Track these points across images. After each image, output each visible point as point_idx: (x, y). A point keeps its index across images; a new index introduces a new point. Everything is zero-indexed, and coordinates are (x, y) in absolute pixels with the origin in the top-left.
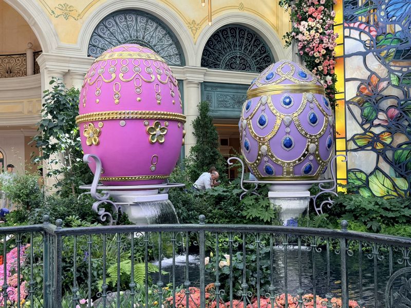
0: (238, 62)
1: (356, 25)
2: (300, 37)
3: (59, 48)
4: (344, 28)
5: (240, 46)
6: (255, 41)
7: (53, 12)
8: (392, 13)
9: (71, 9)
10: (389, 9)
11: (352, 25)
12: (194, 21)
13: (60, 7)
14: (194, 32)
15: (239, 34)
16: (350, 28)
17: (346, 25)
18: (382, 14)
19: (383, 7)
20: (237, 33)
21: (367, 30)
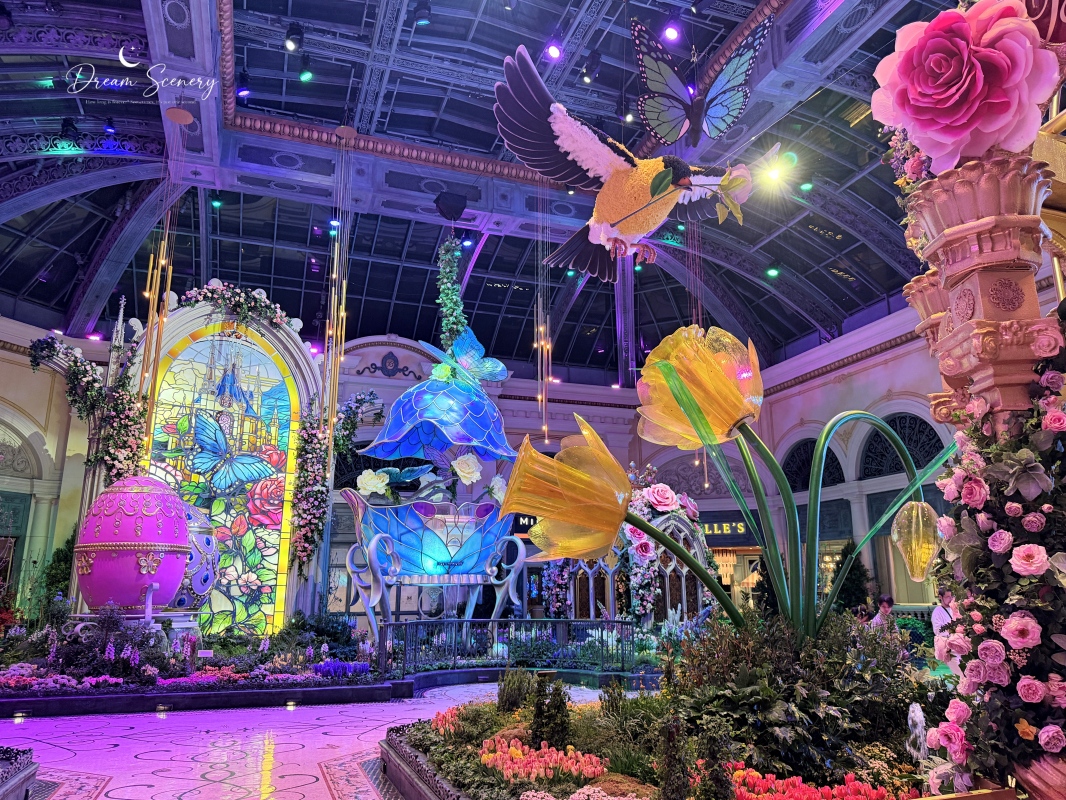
1: (163, 465)
2: (116, 462)
4: (151, 465)
8: (199, 465)
10: (196, 461)
11: (159, 464)
16: (157, 467)
17: (152, 462)
18: (190, 463)
19: (191, 457)
21: (173, 473)
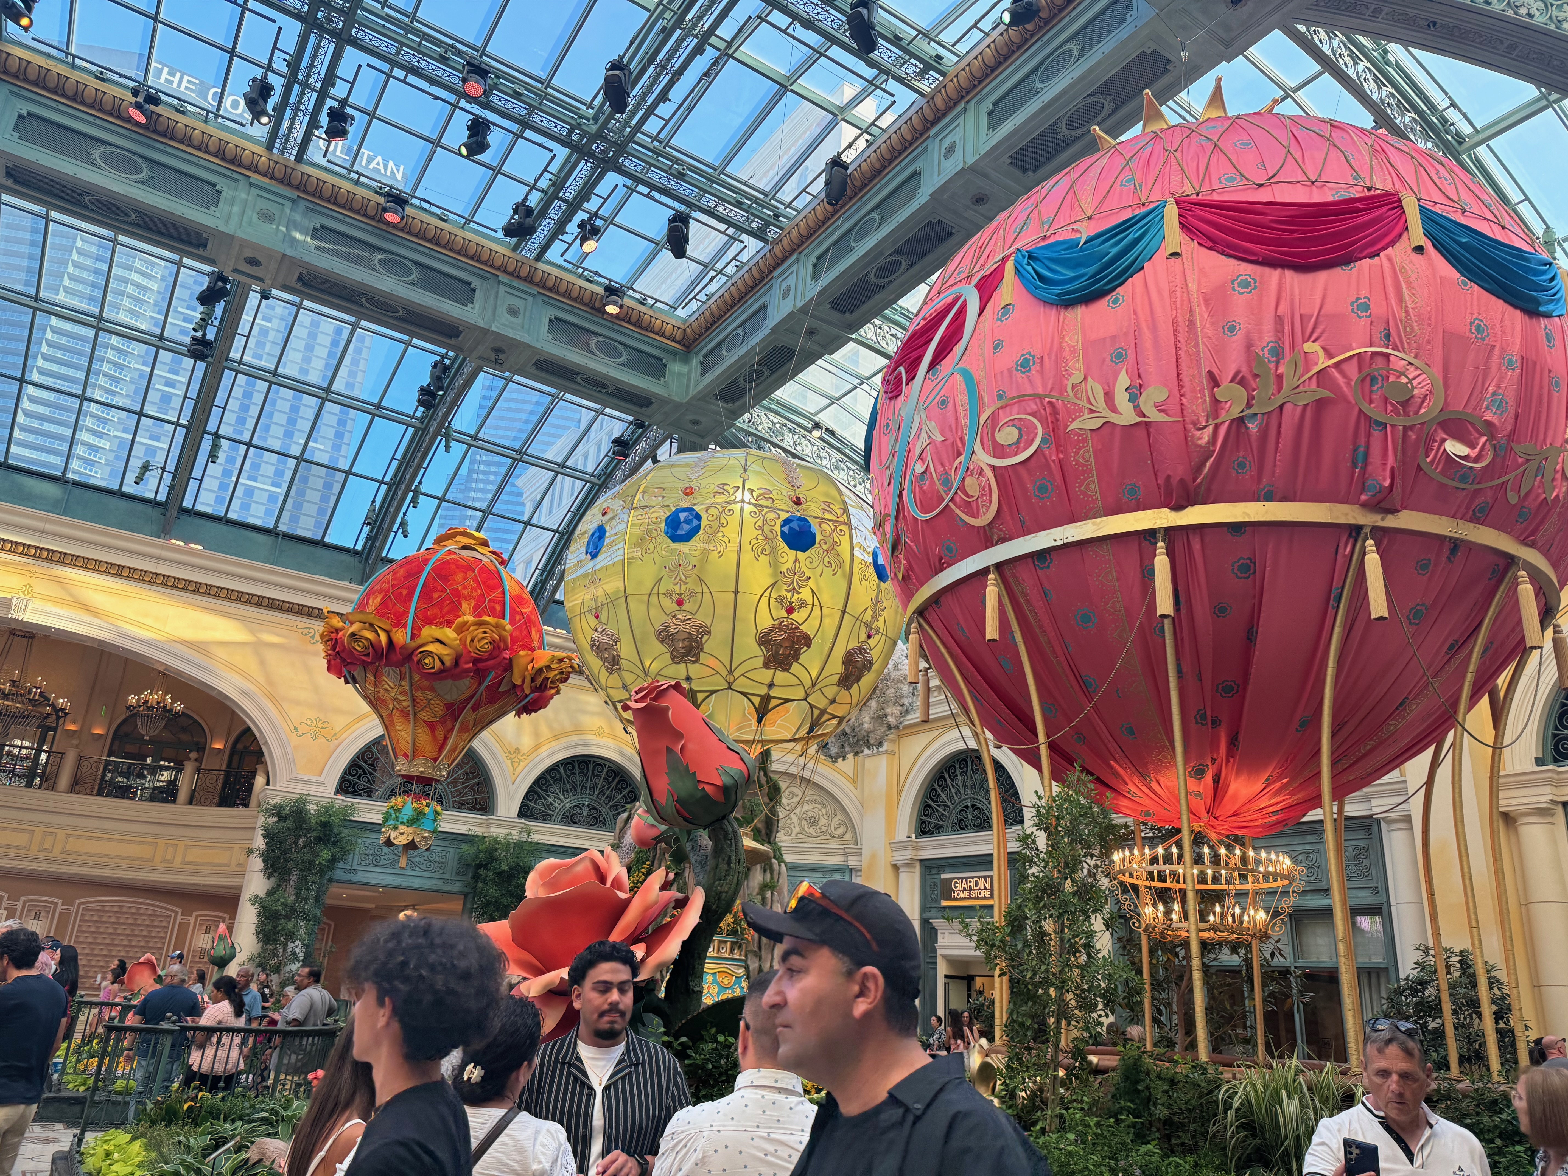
0: (585, 813)
3: (293, 780)
5: (593, 788)
6: (618, 783)
7: (296, 728)
9: (325, 725)
12: (517, 749)
13: (309, 722)
14: (516, 765)
15: (594, 770)
20: (591, 768)
